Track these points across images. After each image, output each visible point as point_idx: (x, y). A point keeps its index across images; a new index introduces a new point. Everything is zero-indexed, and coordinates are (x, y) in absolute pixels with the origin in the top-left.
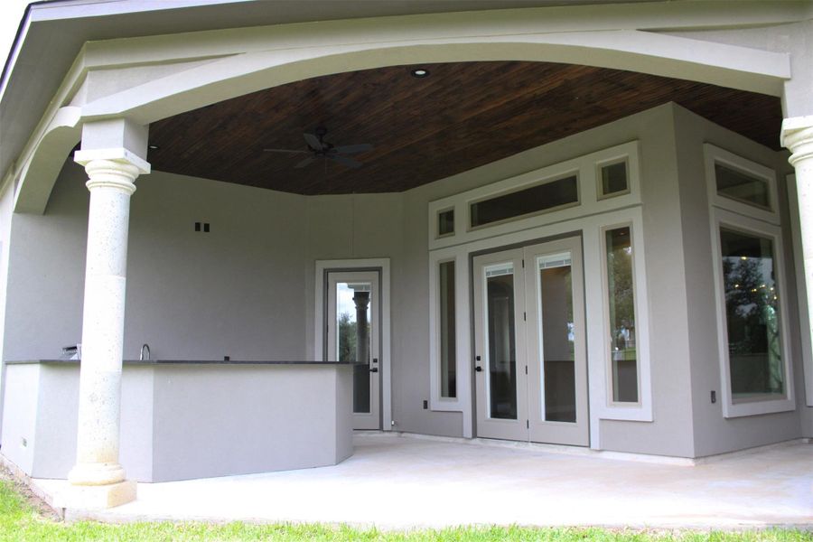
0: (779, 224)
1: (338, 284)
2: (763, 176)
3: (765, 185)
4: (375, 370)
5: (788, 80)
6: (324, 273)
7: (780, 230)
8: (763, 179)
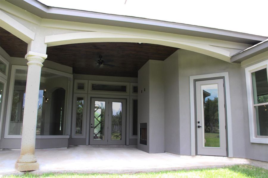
0: (7, 79)
2: (6, 63)
3: (5, 66)
5: (33, 40)
7: (7, 81)
8: (5, 64)
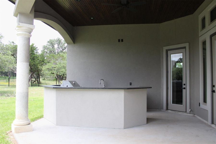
1: (171, 55)
4: (184, 88)
6: (166, 51)
